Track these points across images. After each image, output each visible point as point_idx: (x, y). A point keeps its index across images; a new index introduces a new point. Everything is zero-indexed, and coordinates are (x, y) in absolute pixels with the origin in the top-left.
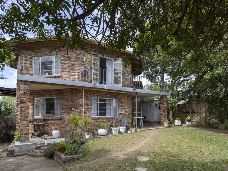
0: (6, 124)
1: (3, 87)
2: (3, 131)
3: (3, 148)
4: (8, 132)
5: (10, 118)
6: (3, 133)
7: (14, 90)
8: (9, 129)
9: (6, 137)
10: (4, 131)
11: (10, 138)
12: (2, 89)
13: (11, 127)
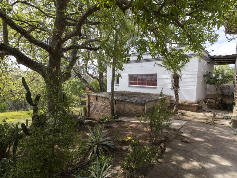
0: (222, 92)
1: (221, 55)
2: (218, 98)
3: (221, 115)
4: (224, 100)
5: (227, 86)
6: (218, 100)
7: (232, 56)
8: (225, 97)
9: (221, 104)
10: (220, 98)
11: (226, 107)
12: (219, 57)
13: (227, 95)
